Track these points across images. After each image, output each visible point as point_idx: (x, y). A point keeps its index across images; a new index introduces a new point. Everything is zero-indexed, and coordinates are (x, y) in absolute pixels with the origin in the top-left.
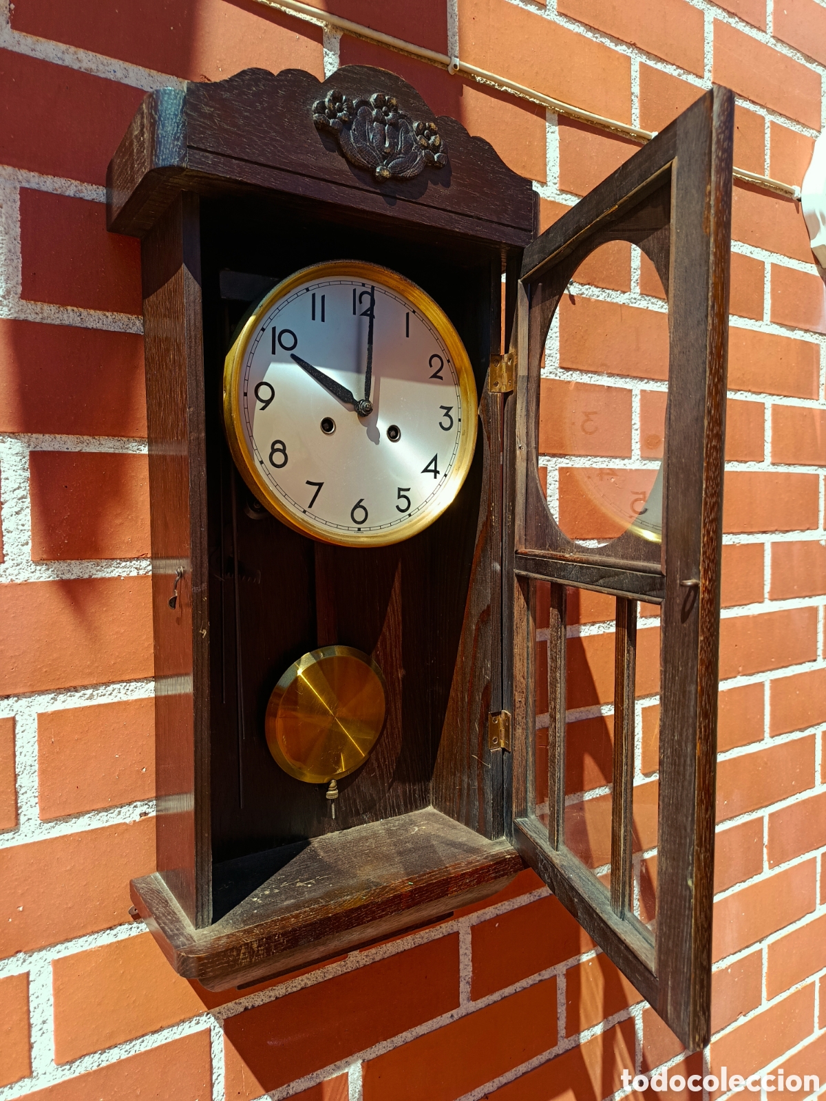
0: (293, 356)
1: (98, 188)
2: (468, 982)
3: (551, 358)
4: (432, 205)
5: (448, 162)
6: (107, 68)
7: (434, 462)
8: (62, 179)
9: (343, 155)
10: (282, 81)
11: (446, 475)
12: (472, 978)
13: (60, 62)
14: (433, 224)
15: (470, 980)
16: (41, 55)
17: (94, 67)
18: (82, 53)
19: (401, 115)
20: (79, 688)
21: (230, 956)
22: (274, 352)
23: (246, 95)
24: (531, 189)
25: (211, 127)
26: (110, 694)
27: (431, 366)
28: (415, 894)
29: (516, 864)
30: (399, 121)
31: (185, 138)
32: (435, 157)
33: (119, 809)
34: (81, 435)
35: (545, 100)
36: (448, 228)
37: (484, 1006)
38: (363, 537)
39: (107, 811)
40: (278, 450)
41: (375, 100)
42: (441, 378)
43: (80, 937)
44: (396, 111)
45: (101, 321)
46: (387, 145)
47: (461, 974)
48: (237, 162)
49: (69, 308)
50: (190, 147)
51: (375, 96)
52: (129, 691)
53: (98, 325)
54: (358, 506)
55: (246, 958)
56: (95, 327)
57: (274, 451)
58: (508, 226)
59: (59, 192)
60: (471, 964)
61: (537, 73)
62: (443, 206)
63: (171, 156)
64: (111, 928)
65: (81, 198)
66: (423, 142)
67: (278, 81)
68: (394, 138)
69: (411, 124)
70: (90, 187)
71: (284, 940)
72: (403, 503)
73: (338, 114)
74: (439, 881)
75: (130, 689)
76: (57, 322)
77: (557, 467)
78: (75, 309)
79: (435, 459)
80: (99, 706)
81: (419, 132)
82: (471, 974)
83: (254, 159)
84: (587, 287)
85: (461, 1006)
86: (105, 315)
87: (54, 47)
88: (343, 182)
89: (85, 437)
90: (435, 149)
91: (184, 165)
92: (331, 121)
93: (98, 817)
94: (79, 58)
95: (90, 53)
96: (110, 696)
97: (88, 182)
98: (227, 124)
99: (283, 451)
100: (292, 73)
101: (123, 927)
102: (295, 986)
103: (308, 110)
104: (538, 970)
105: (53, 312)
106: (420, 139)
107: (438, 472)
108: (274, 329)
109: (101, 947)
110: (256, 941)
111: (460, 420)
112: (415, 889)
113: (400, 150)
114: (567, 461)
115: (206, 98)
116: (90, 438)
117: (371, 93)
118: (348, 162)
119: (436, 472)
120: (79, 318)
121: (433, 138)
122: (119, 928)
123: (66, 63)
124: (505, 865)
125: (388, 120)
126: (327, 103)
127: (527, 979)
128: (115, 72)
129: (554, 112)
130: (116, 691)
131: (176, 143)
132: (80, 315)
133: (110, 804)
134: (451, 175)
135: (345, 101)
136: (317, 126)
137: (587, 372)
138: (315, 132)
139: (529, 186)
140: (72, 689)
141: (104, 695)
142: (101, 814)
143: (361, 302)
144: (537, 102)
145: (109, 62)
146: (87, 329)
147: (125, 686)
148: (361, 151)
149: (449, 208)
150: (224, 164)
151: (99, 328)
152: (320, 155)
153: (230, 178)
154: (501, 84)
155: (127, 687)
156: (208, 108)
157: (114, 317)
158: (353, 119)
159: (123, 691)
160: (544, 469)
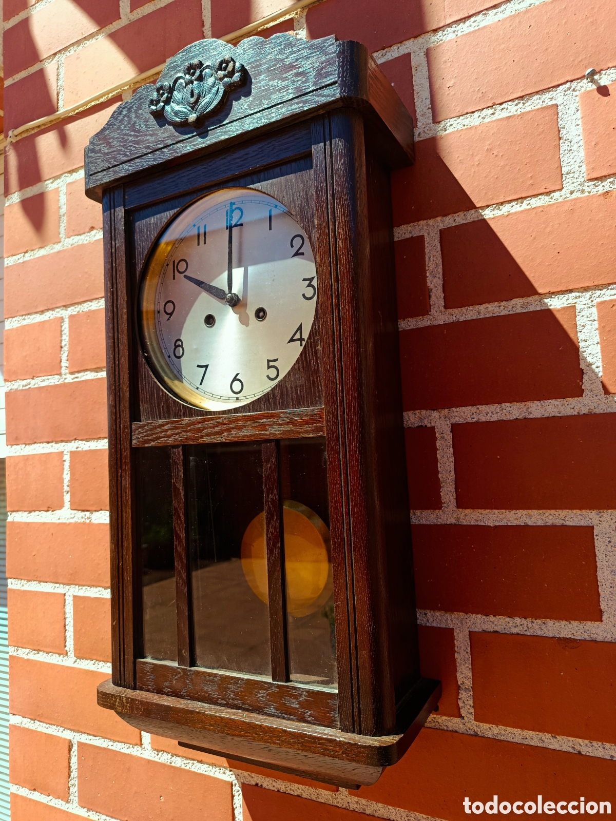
0: (185, 276)
4: (238, 118)
5: (247, 75)
7: (299, 332)
9: (169, 124)
14: (238, 133)
19: (205, 67)
22: (174, 278)
23: (116, 125)
25: (100, 156)
27: (292, 246)
30: (203, 72)
31: (89, 171)
32: (233, 79)
36: (250, 129)
40: (178, 345)
41: (184, 72)
42: (302, 254)
44: (201, 67)
48: (113, 169)
50: (91, 175)
54: (235, 379)
57: (176, 347)
62: (245, 113)
68: (199, 87)
71: (141, 707)
72: (274, 373)
77: (595, 302)
79: (300, 328)
81: (217, 69)
83: (120, 162)
88: (172, 143)
90: (231, 73)
92: (158, 107)
98: (108, 149)
99: (182, 346)
100: (138, 93)
103: (148, 109)
106: (219, 74)
107: (303, 340)
110: (125, 698)
113: (205, 93)
115: (97, 141)
121: (229, 66)
125: (195, 78)
126: (154, 98)
135: (165, 87)
136: (153, 115)
138: (153, 120)
148: (176, 114)
149: (250, 113)
150: (107, 174)
152: (156, 134)
156: (99, 147)
158: (171, 95)
160: (571, 310)
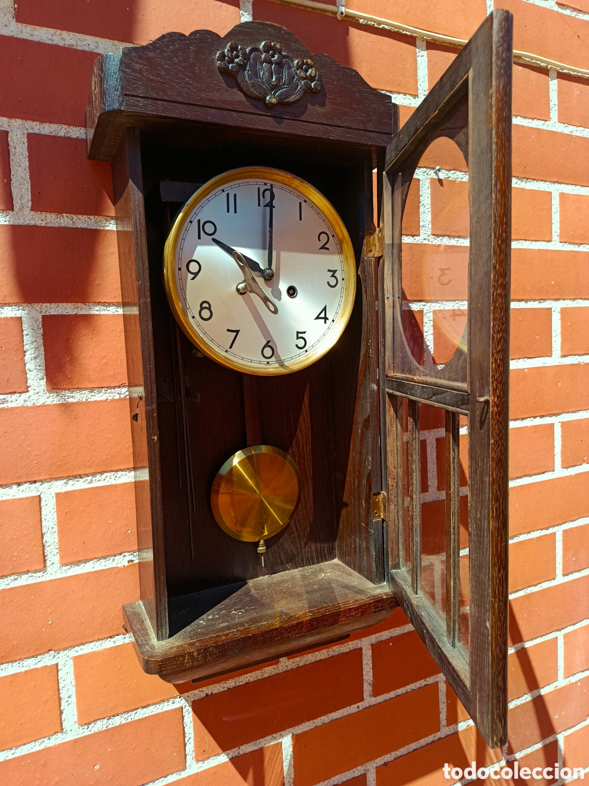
0: (214, 240)
1: (81, 129)
2: (370, 684)
3: (424, 228)
4: (312, 121)
5: (323, 87)
6: (83, 43)
7: (324, 312)
8: (55, 125)
9: (241, 90)
10: (192, 39)
11: (333, 321)
12: (373, 681)
13: (50, 42)
14: (313, 135)
15: (371, 682)
16: (37, 38)
17: (74, 43)
18: (65, 34)
19: (285, 56)
20: (83, 476)
21: (178, 661)
22: (199, 238)
23: (166, 53)
24: (391, 102)
25: (141, 79)
26: (104, 480)
27: (319, 240)
28: (313, 622)
29: (391, 603)
30: (283, 60)
31: (122, 88)
32: (313, 85)
33: (113, 558)
34: (76, 303)
35: (415, 32)
36: (324, 137)
37: (382, 701)
38: (270, 368)
39: (105, 559)
40: (205, 308)
41: (264, 47)
42: (328, 249)
43: (91, 642)
44: (280, 53)
45: (86, 223)
46: (274, 80)
47: (364, 678)
48: (161, 102)
49: (64, 215)
50: (126, 95)
51: (263, 43)
52: (117, 477)
53: (85, 225)
54: (266, 346)
55: (189, 663)
56: (82, 227)
57: (202, 308)
58: (372, 131)
59: (53, 135)
60: (372, 671)
61: (408, 11)
62: (320, 121)
63: (113, 103)
64: (111, 637)
65: (69, 137)
66: (303, 74)
67: (189, 40)
68: (279, 73)
69: (293, 61)
70: (75, 129)
71: (216, 651)
72: (301, 343)
73: (236, 60)
74: (332, 614)
75: (118, 476)
76: (57, 225)
77: (431, 310)
78: (68, 215)
79: (325, 309)
80: (97, 488)
81: (299, 67)
82: (372, 678)
83: (174, 99)
84: (453, 172)
85: (365, 700)
86: (89, 218)
87: (46, 32)
88: (241, 110)
89: (79, 304)
90: (312, 79)
91: (123, 108)
92: (230, 66)
93: (99, 562)
94: (64, 38)
95: (71, 33)
96: (104, 481)
97: (73, 126)
98: (153, 76)
99: (209, 308)
100: (199, 33)
101: (119, 636)
102: (242, 681)
103: (213, 59)
104: (424, 677)
105: (53, 218)
106: (300, 72)
107: (328, 319)
108: (199, 221)
109: (105, 649)
110: (196, 651)
111: (343, 279)
112: (313, 619)
113: (285, 82)
114: (440, 305)
115: (136, 58)
116: (83, 305)
117: (261, 42)
118: (245, 94)
119: (326, 319)
120: (71, 222)
121: (310, 71)
122: (117, 637)
123: (55, 43)
124: (383, 603)
125: (274, 61)
126: (226, 53)
127: (415, 684)
128: (89, 45)
129: (423, 39)
130: (108, 478)
131: (116, 93)
132: (72, 219)
133: (107, 554)
134: (326, 97)
135: (240, 50)
136: (220, 70)
137: (454, 237)
138: (219, 75)
139: (389, 100)
140: (78, 477)
141: (100, 480)
142: (101, 561)
143: (264, 197)
144: (409, 34)
145: (85, 38)
146: (77, 229)
147: (114, 474)
148: (253, 85)
149: (325, 122)
150: (151, 105)
151: (85, 228)
152: (223, 91)
153: (157, 115)
154: (379, 23)
155: (116, 475)
156: (138, 65)
157: (95, 219)
158: (247, 62)
159: (113, 478)
160: (421, 312)
